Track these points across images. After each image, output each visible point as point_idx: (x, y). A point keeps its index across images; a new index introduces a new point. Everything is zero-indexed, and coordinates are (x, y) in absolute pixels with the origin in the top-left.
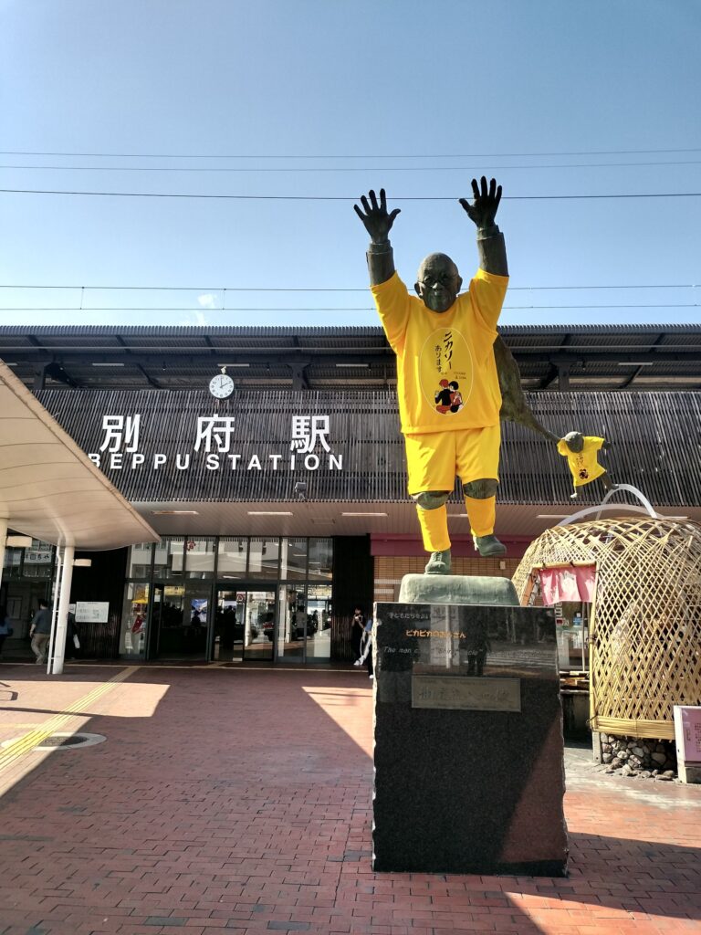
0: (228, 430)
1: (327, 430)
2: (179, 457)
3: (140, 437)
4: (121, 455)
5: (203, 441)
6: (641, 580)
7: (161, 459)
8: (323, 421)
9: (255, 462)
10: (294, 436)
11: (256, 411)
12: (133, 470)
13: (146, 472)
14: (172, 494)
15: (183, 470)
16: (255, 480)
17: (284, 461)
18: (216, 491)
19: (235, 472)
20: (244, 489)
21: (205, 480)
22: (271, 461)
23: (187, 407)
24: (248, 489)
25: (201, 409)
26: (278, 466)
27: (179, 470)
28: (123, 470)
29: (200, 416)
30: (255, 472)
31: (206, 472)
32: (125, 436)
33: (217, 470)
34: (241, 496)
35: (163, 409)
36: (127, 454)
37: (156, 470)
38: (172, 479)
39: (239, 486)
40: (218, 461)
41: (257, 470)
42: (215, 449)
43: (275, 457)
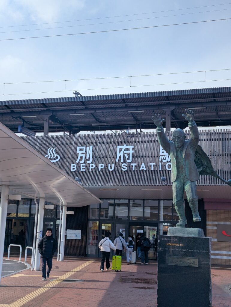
0: (131, 152)
2: (109, 165)
3: (93, 156)
4: (85, 165)
5: (120, 157)
7: (102, 166)
9: (143, 167)
10: (161, 154)
11: (143, 142)
12: (90, 171)
13: (95, 172)
14: (107, 182)
15: (111, 171)
16: (143, 175)
17: (157, 166)
18: (126, 181)
19: (134, 171)
20: (138, 179)
21: (121, 175)
22: (150, 166)
23: (113, 141)
24: (140, 179)
25: (119, 142)
26: (154, 168)
27: (110, 171)
28: (86, 171)
29: (118, 146)
30: (143, 172)
31: (121, 172)
32: (86, 156)
33: (126, 171)
34: (137, 183)
35: (102, 142)
36: (88, 164)
37: (100, 171)
38: (107, 175)
39: (136, 178)
40: (127, 166)
41: (144, 171)
42: (125, 161)
43: (152, 164)
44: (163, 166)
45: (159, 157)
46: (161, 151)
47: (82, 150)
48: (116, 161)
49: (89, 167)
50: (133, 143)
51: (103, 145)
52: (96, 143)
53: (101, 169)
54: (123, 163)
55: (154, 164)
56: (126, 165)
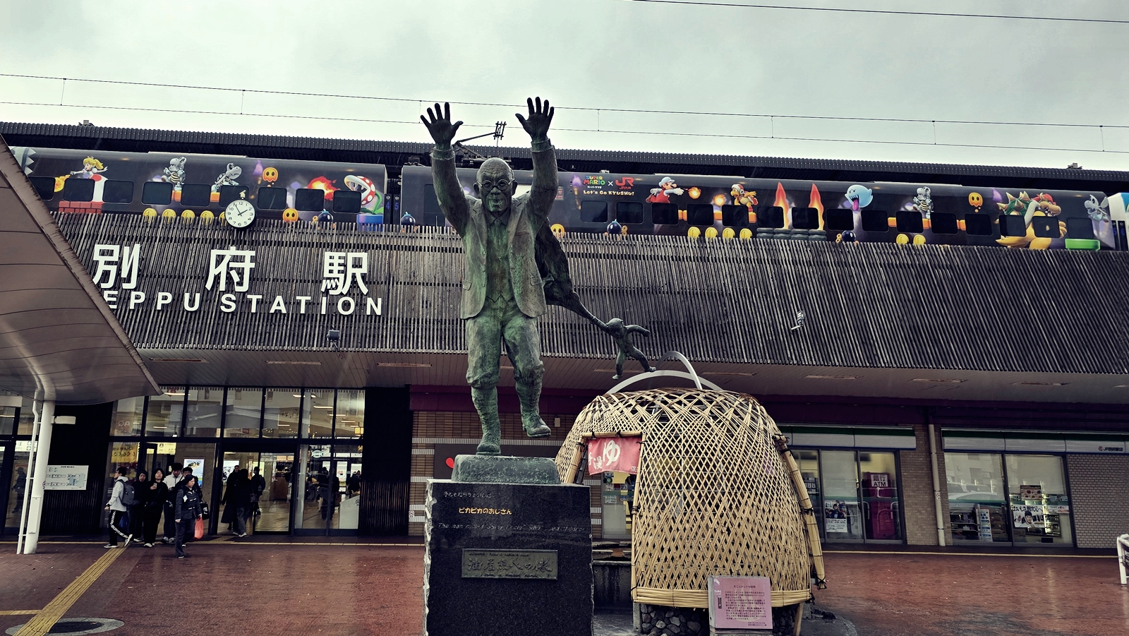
0: (248, 266)
1: (364, 270)
3: (140, 270)
4: (116, 293)
5: (217, 278)
6: (683, 452)
7: (165, 298)
8: (360, 259)
9: (279, 305)
10: (326, 274)
11: (280, 244)
12: (130, 310)
13: (147, 314)
14: (179, 340)
15: (192, 312)
16: (279, 326)
17: (314, 304)
18: (231, 338)
19: (254, 316)
20: (265, 335)
21: (218, 324)
22: (298, 303)
23: (197, 236)
24: (269, 335)
25: (214, 240)
26: (307, 309)
27: (188, 312)
28: (117, 309)
29: (213, 248)
30: (278, 317)
31: (220, 315)
32: (121, 270)
33: (232, 313)
34: (262, 344)
35: (168, 238)
36: (124, 292)
37: (159, 311)
38: (179, 321)
39: (260, 332)
40: (234, 301)
41: (281, 314)
42: (230, 288)
43: (303, 299)
44: (332, 304)
45: (321, 282)
46: (327, 268)
47: (111, 253)
48: (205, 288)
49: (129, 299)
50: (253, 245)
51: (170, 247)
52: (151, 239)
53: (163, 305)
54: (224, 293)
55: (309, 298)
56: (233, 298)
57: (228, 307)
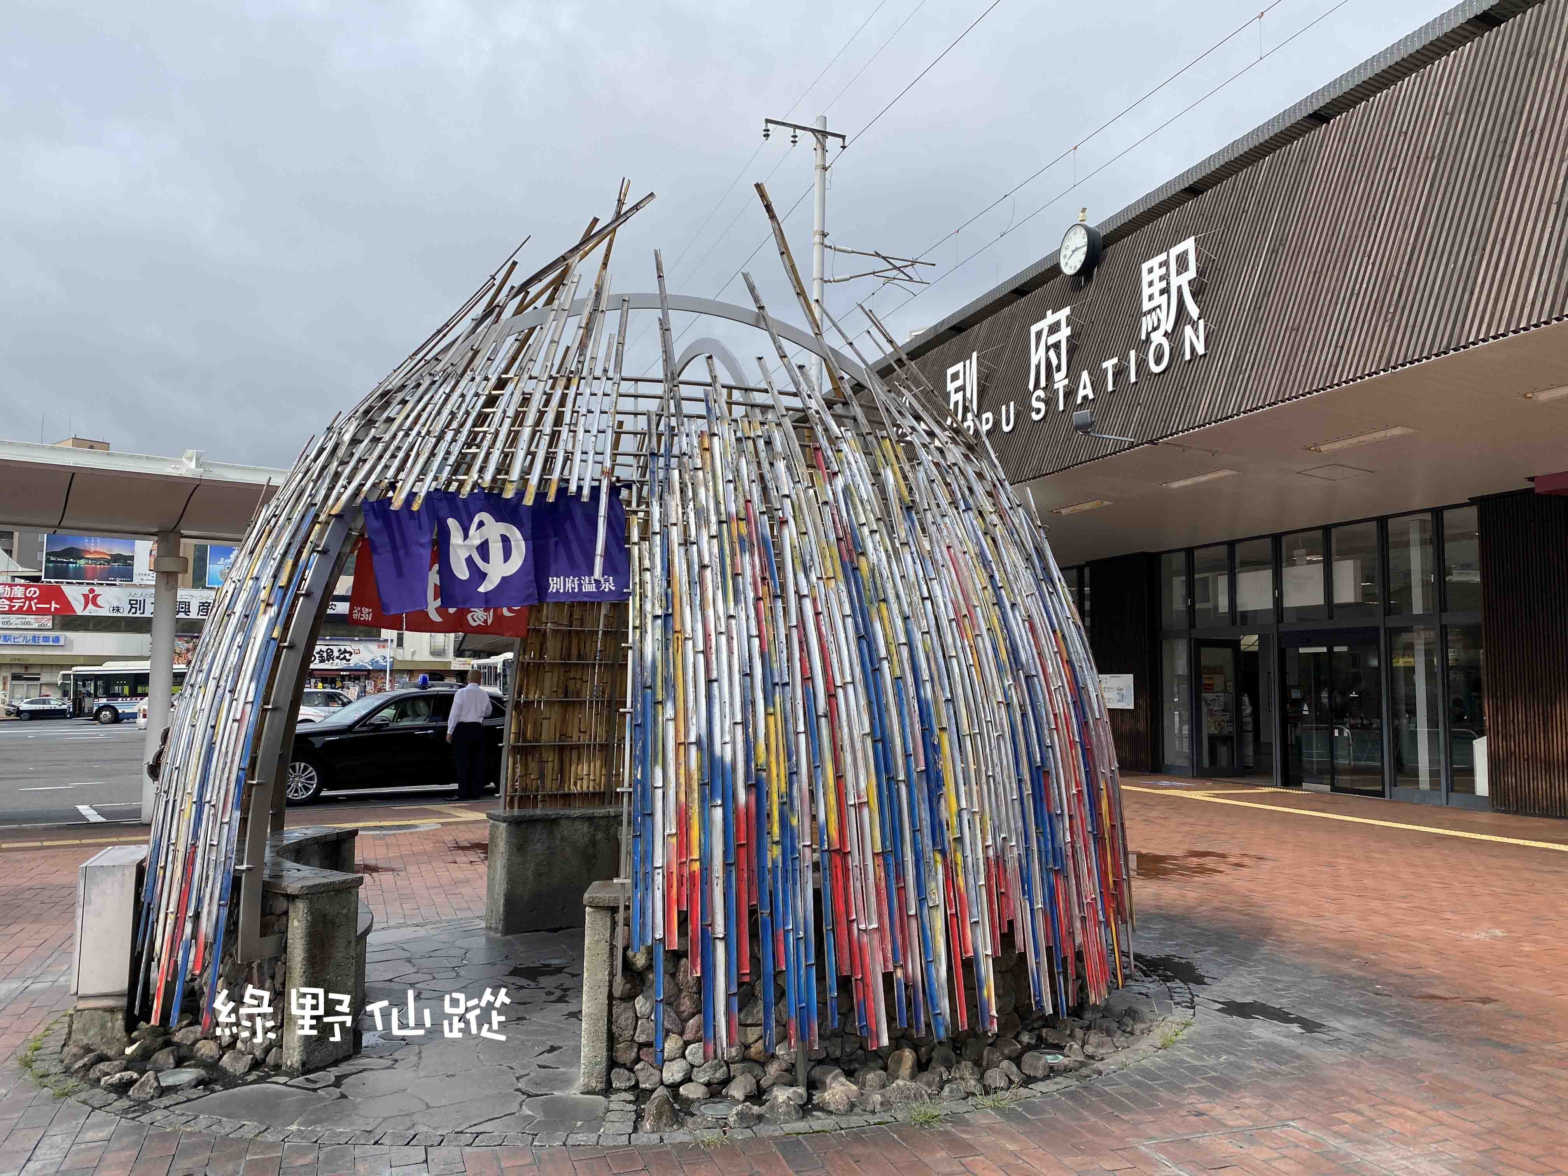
0: (1065, 332)
1: (1192, 273)
5: (1038, 367)
8: (1186, 252)
9: (1085, 387)
10: (1146, 306)
15: (1009, 433)
17: (1124, 367)
19: (1062, 415)
22: (1104, 374)
26: (1115, 381)
27: (1005, 434)
31: (1032, 427)
32: (965, 395)
39: (1061, 441)
41: (1088, 401)
43: (1109, 365)
45: (1142, 322)
46: (1146, 291)
47: (958, 375)
48: (1028, 389)
55: (1115, 359)
56: (1042, 395)
57: (1038, 411)
